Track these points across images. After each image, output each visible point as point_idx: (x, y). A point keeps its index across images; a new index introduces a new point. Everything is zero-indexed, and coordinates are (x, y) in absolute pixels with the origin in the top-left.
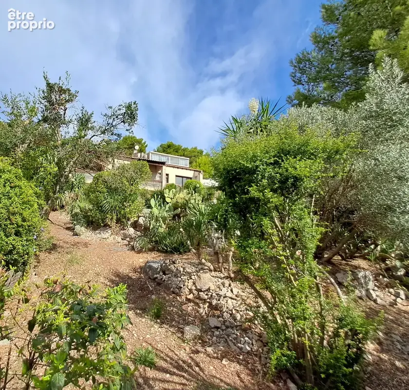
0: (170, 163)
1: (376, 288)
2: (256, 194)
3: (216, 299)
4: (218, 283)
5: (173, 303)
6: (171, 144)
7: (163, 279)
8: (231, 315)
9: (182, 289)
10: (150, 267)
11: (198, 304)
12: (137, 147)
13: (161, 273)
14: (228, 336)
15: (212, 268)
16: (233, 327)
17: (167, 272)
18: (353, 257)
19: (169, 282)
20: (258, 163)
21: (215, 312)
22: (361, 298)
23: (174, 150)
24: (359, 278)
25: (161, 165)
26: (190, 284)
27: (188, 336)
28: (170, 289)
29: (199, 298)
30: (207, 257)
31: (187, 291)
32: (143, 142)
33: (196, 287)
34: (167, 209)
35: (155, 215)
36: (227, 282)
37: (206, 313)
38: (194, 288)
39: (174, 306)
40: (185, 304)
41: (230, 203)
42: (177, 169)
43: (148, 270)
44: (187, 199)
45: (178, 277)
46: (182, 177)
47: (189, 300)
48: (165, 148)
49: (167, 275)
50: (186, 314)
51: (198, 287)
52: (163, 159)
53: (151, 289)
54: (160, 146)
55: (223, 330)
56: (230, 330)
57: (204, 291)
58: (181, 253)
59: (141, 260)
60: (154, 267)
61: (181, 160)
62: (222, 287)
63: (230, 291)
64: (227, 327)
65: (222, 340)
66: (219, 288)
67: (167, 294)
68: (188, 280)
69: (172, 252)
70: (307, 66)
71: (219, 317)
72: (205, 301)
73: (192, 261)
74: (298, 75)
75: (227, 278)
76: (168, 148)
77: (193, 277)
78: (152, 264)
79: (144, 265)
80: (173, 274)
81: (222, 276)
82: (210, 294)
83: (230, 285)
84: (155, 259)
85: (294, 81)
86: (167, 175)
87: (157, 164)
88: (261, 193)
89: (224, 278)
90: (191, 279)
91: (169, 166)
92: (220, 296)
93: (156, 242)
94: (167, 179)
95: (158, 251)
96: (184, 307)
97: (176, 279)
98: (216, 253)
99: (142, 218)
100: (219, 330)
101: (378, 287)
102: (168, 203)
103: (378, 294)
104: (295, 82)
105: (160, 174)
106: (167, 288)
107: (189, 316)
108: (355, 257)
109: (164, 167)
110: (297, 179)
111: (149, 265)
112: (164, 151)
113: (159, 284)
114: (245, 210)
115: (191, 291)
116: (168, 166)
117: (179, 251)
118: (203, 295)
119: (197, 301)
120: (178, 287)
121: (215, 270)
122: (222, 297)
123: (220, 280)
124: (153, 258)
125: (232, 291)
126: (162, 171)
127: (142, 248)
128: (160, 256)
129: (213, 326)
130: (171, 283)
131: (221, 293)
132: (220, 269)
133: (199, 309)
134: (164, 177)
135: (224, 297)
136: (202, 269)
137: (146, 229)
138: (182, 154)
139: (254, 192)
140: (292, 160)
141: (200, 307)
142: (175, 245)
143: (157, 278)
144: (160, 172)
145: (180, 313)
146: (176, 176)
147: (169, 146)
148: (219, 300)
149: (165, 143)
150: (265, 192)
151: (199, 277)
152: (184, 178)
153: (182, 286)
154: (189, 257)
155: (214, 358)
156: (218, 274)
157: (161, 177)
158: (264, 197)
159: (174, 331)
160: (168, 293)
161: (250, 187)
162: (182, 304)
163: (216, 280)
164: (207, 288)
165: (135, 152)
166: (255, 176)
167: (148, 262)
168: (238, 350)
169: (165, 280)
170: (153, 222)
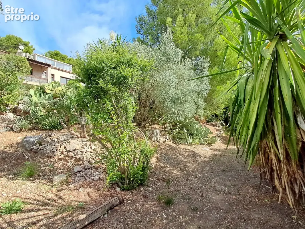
0: (55, 67)
1: (160, 136)
2: (102, 85)
3: (80, 155)
4: (82, 145)
5: (47, 164)
6: (58, 53)
7: (39, 149)
8: (89, 162)
9: (55, 153)
10: (27, 142)
11: (67, 160)
12: (21, 47)
13: (38, 145)
14: (86, 174)
15: (79, 136)
16: (89, 169)
17: (42, 144)
18: (154, 124)
19: (45, 150)
20: (103, 65)
21: (79, 162)
22: (154, 141)
23: (60, 58)
24: (154, 133)
25: (46, 66)
26: (62, 149)
27: (56, 182)
28: (45, 154)
29: (68, 156)
30: (76, 130)
31: (59, 153)
32: (30, 45)
33: (66, 149)
34: (47, 98)
35: (34, 101)
36: (88, 143)
37: (72, 165)
38: (65, 150)
39: (47, 166)
40: (57, 163)
41: (88, 91)
42: (61, 72)
43: (25, 144)
44: (64, 91)
45: (52, 145)
46: (66, 78)
47: (60, 159)
48: (52, 54)
49: (43, 145)
50: (57, 169)
51: (68, 150)
52: (48, 62)
53: (27, 158)
54: (48, 52)
55: (83, 172)
56: (88, 170)
57: (72, 151)
58: (58, 129)
59: (20, 138)
60: (31, 141)
61: (65, 66)
62: (85, 147)
63: (90, 148)
64: (86, 170)
65: (82, 178)
66: (83, 147)
67: (42, 159)
68: (61, 146)
69: (51, 129)
70: (143, 24)
71: (81, 165)
72: (72, 157)
73: (66, 134)
74: (139, 28)
75: (88, 141)
76: (55, 56)
77: (64, 144)
78: (29, 139)
79: (21, 141)
80: (49, 144)
81: (86, 140)
82: (76, 152)
83: (90, 145)
84: (33, 136)
85: (137, 30)
86: (53, 75)
87: (43, 65)
88: (105, 85)
89: (87, 141)
90: (63, 145)
91: (55, 69)
92: (83, 152)
93: (36, 123)
94: (53, 78)
95: (38, 129)
96: (56, 165)
97: (51, 147)
98: (82, 126)
99: (22, 104)
100: (80, 172)
101: (161, 136)
102: (47, 94)
103: (160, 138)
104: (138, 32)
105: (46, 73)
106: (43, 154)
107: (59, 169)
108: (155, 124)
109: (49, 68)
110: (125, 78)
111: (26, 140)
112: (51, 57)
113: (35, 153)
114: (98, 96)
115: (62, 153)
116: (53, 68)
117: (57, 128)
118: (71, 154)
119: (67, 158)
120: (51, 152)
121: (81, 137)
122: (84, 152)
123: (84, 142)
124: (33, 135)
125: (91, 148)
126: (48, 71)
127: (21, 129)
128: (39, 133)
129: (76, 171)
130: (46, 151)
131: (84, 150)
132: (85, 136)
133: (67, 163)
134: (50, 76)
135: (85, 153)
136: (72, 137)
137: (26, 113)
138: (68, 62)
139: (101, 83)
140: (123, 67)
141: (68, 162)
142: (54, 124)
143: (33, 149)
144: (46, 71)
145: (52, 169)
146: (61, 77)
147: (56, 54)
148: (82, 155)
149: (53, 51)
150: (108, 84)
151: (69, 143)
152: (68, 80)
153: (55, 151)
154: (65, 131)
155: (74, 190)
156: (83, 139)
157: (47, 76)
158: (107, 87)
159: (45, 182)
160: (43, 157)
161: (99, 80)
162: (54, 163)
163: (81, 143)
164: (74, 149)
165: (19, 51)
166: (103, 73)
167: (25, 138)
168: (91, 181)
169: (41, 149)
170: (32, 107)
